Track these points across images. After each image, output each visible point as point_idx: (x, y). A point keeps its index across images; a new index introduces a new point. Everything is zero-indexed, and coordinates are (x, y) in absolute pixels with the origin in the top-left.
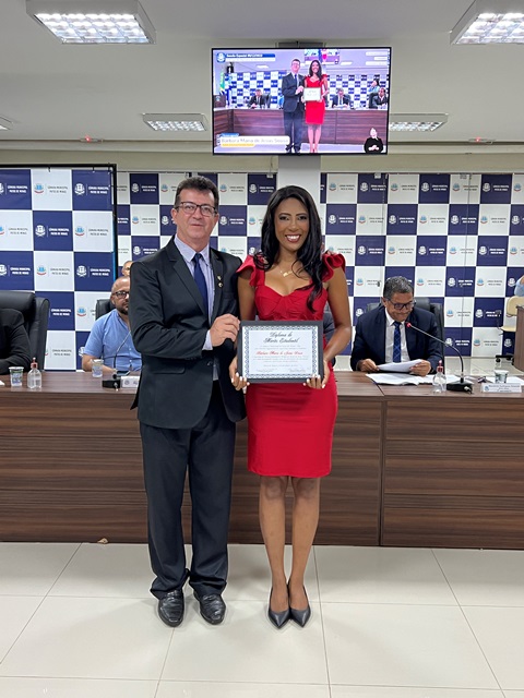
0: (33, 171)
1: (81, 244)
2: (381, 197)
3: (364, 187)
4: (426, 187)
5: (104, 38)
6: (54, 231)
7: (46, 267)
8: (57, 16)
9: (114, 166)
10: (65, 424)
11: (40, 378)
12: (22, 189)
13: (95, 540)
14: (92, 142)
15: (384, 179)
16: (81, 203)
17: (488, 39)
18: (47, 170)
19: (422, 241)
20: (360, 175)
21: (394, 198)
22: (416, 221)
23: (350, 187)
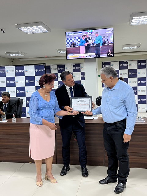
0: (25, 66)
2: (126, 68)
3: (121, 65)
4: (139, 64)
5: (37, 32)
6: (30, 81)
7: (28, 91)
9: (45, 64)
10: (20, 131)
11: (15, 119)
12: (22, 71)
14: (47, 57)
15: (127, 62)
17: (140, 24)
18: (28, 66)
19: (139, 79)
20: (120, 62)
21: (130, 67)
22: (137, 74)
23: (117, 65)
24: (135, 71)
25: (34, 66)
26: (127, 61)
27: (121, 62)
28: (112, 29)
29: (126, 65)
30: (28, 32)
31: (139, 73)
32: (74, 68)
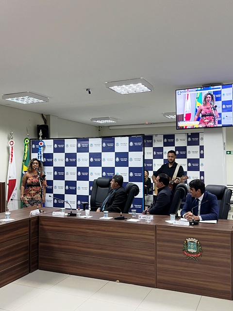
0: (115, 138)
1: (131, 164)
5: (135, 91)
6: (122, 160)
9: (144, 135)
12: (111, 145)
13: (115, 281)
14: (149, 124)
16: (132, 149)
18: (120, 138)
25: (128, 138)
30: (122, 91)
32: (189, 139)
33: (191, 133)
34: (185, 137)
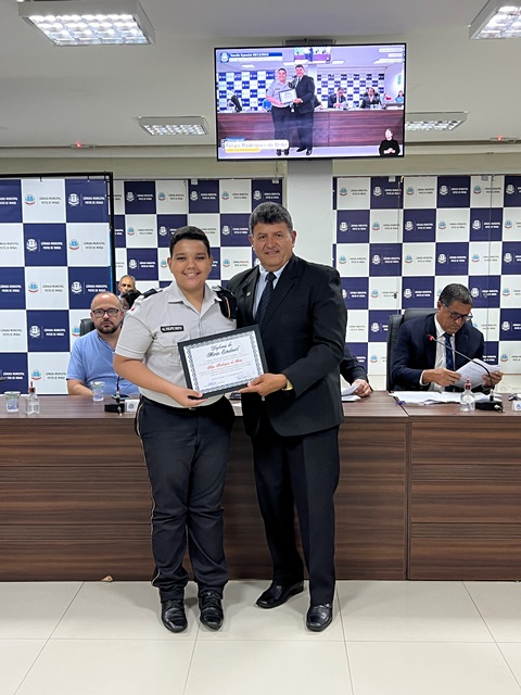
0: (23, 181)
1: (76, 259)
2: (396, 202)
3: (378, 191)
5: (100, 39)
6: (47, 245)
7: (38, 284)
8: (51, 18)
9: (110, 175)
10: (63, 452)
12: (12, 201)
13: (99, 578)
14: (83, 148)
15: (399, 180)
16: (74, 214)
17: (509, 33)
18: (38, 180)
19: (441, 248)
20: (373, 179)
21: (410, 203)
22: (434, 227)
23: (362, 192)
24: (429, 215)
25: (62, 181)
26: (398, 178)
27: (376, 181)
28: (401, 48)
29: (396, 192)
30: (60, 36)
31: (443, 224)
32: (194, 196)
33: (199, 181)
34: (183, 189)
